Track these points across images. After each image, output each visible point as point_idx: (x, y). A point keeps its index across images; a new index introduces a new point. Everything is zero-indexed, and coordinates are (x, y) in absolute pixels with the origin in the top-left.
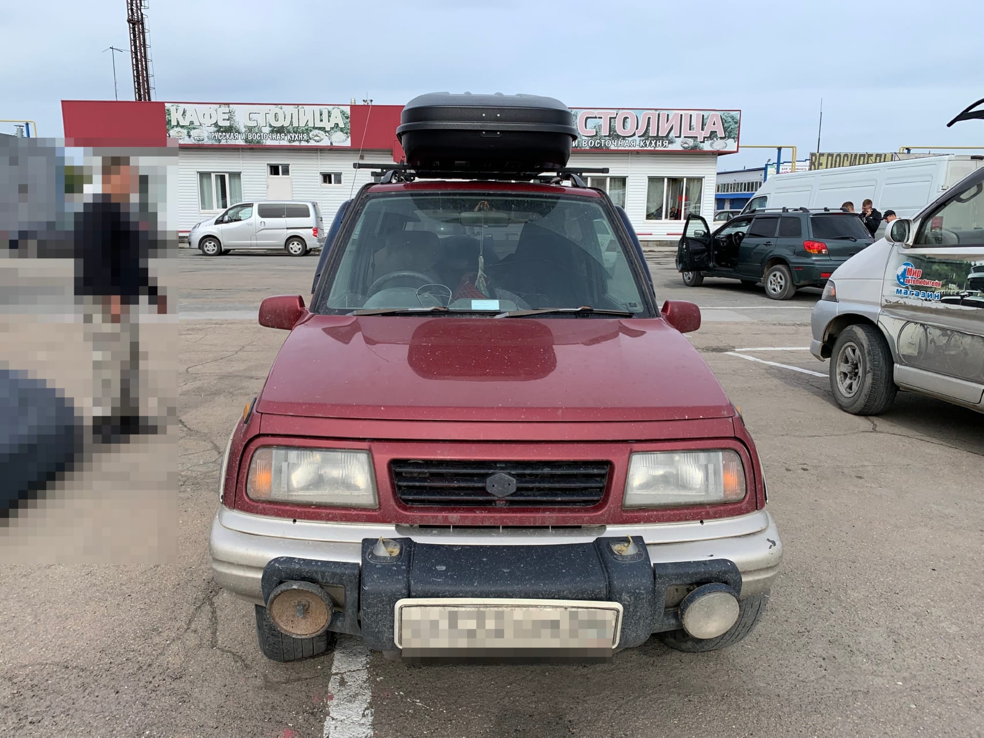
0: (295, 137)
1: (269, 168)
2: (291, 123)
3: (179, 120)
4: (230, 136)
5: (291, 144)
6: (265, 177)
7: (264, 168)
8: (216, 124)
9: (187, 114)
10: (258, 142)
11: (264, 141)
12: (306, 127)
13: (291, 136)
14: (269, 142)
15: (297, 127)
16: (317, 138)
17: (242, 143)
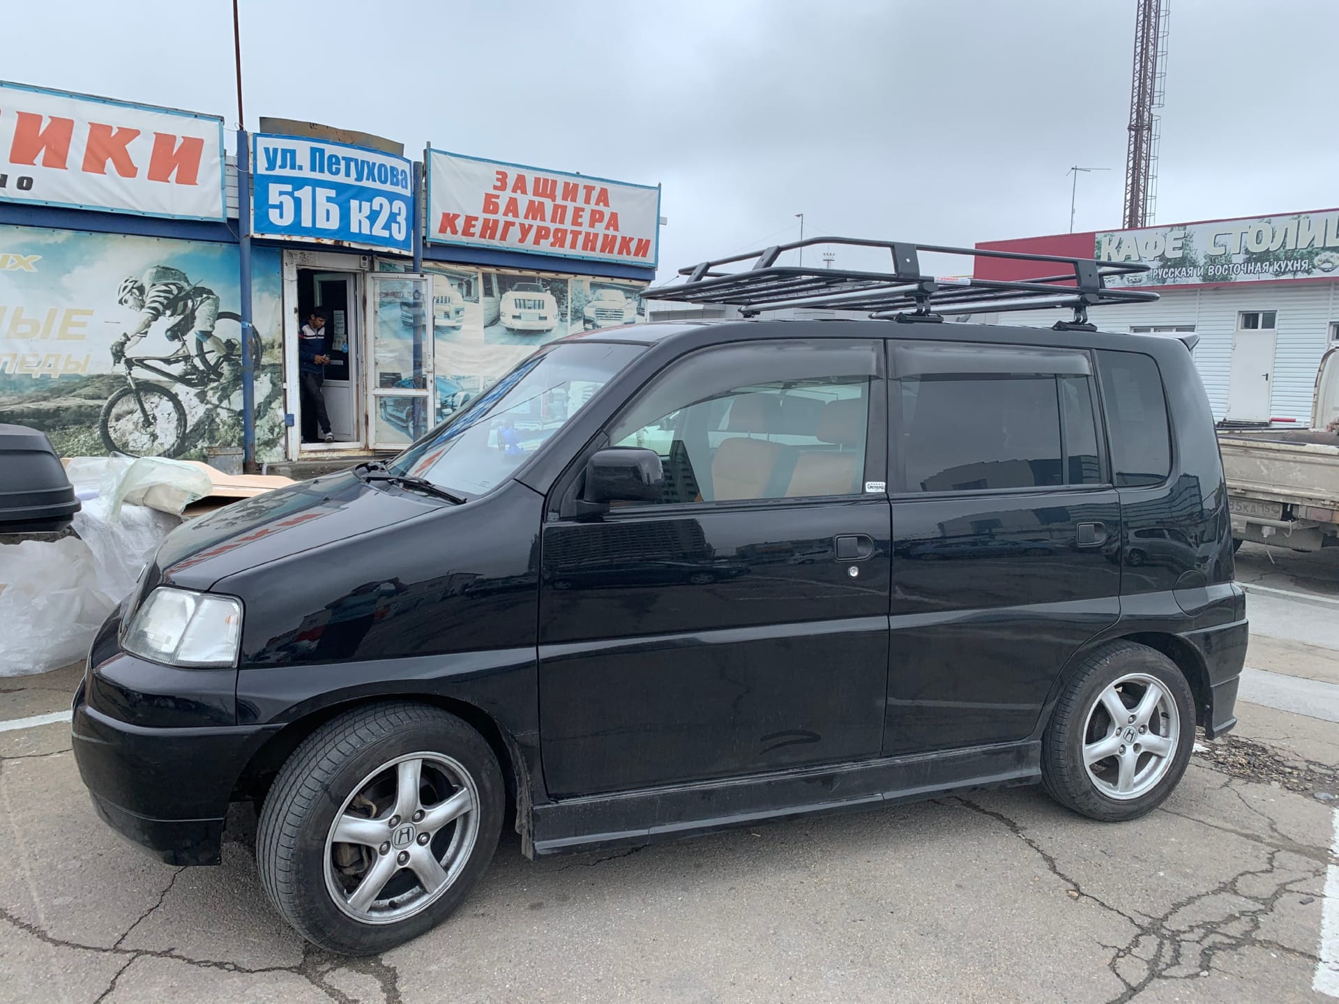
0: (1287, 265)
1: (1241, 320)
2: (1284, 244)
3: (1111, 254)
4: (1180, 273)
5: (1278, 278)
6: (1231, 332)
7: (1233, 318)
8: (1162, 257)
9: (1123, 245)
10: (1222, 279)
11: (1233, 276)
12: (1309, 249)
13: (1280, 266)
14: (1242, 277)
15: (1293, 251)
16: (1325, 266)
17: (1196, 280)
